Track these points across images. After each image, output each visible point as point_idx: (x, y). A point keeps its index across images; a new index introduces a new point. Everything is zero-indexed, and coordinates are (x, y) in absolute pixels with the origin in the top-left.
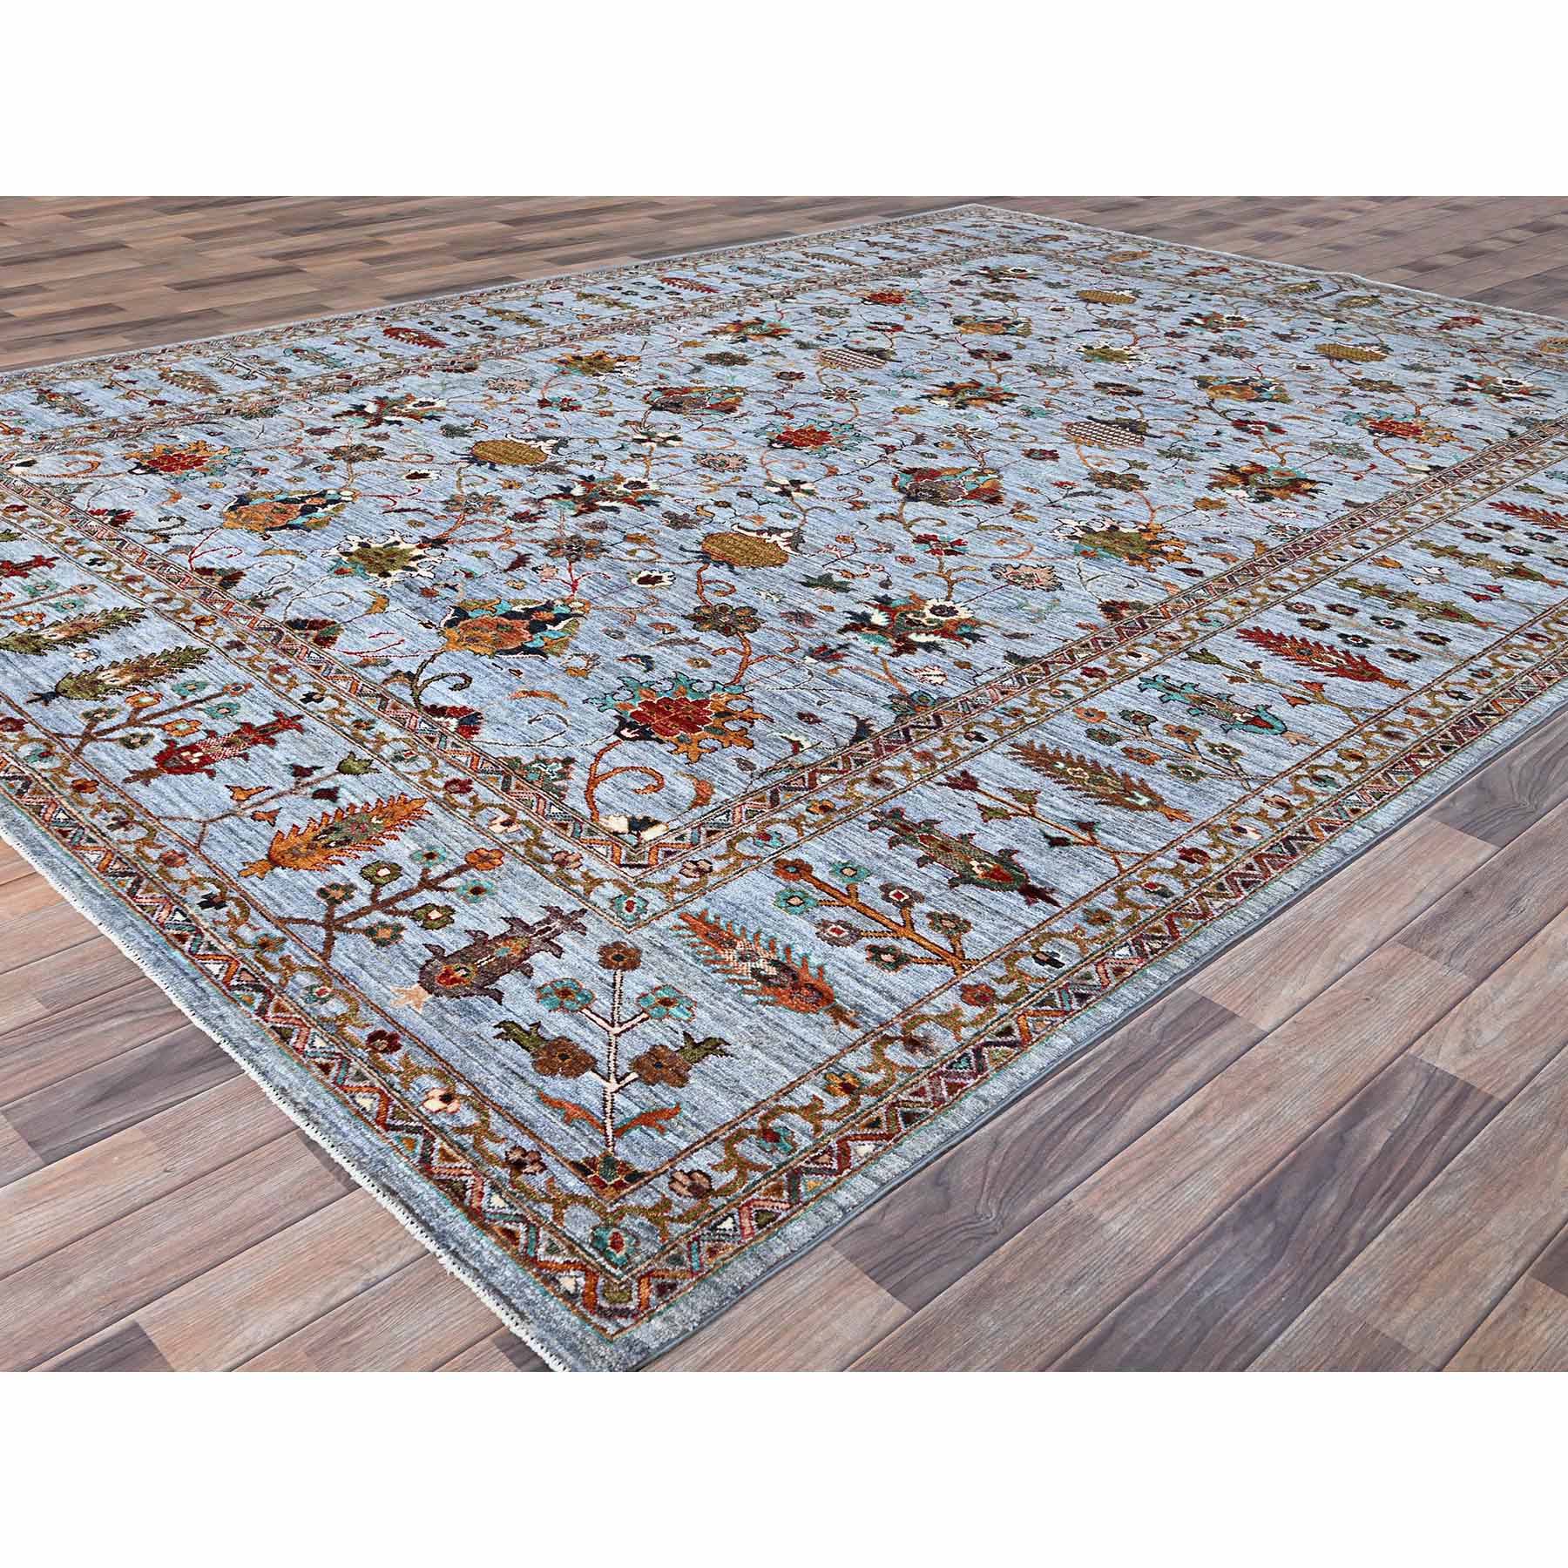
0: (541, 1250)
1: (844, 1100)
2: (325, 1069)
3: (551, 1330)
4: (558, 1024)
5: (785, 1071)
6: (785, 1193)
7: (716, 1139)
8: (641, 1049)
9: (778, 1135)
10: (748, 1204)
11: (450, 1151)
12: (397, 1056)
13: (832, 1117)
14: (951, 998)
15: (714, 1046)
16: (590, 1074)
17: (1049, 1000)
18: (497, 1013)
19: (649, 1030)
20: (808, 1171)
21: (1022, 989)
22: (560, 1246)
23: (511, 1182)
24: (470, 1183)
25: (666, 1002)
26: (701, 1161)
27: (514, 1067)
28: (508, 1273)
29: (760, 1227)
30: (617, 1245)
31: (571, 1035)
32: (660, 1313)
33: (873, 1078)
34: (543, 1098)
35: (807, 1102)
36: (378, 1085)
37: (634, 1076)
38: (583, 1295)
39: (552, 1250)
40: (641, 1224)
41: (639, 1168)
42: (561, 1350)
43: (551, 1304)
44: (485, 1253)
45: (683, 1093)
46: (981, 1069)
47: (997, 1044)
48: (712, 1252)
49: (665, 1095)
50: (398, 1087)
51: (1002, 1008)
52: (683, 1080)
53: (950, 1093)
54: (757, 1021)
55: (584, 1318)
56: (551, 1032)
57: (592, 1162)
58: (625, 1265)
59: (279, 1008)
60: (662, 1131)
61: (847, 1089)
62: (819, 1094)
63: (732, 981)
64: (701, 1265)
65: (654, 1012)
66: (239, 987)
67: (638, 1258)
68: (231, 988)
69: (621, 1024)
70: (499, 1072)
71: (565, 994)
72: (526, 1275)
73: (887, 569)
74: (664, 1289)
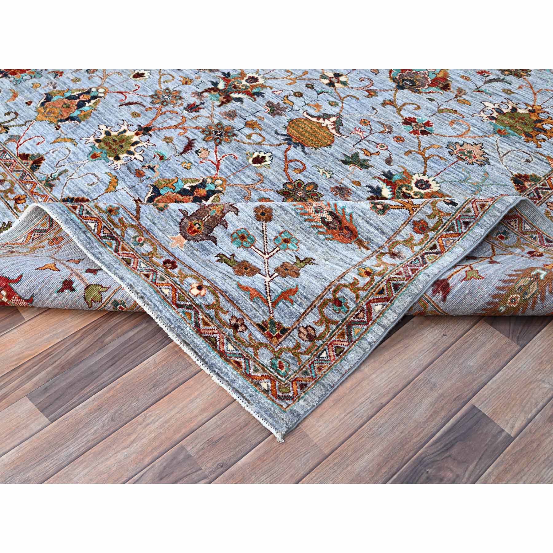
0: (252, 371)
1: (368, 279)
2: (147, 276)
3: (261, 408)
4: (242, 255)
5: (341, 268)
6: (346, 337)
7: (315, 306)
8: (278, 264)
9: (341, 302)
10: (331, 344)
11: (206, 319)
12: (176, 270)
13: (363, 289)
14: (408, 230)
15: (308, 261)
16: (258, 275)
17: (451, 228)
18: (215, 250)
19: (280, 256)
20: (355, 323)
21: (440, 221)
22: (259, 368)
23: (234, 337)
24: (217, 339)
25: (286, 241)
26: (311, 320)
27: (226, 273)
28: (240, 382)
29: (337, 355)
30: (281, 367)
31: (248, 260)
32: (302, 398)
33: (379, 269)
34: (240, 286)
35: (352, 281)
36: (170, 282)
37: (276, 274)
38: (271, 390)
39: (256, 370)
40: (290, 356)
41: (285, 326)
42: (266, 417)
43: (259, 395)
44: (230, 373)
45: (298, 280)
46: (425, 263)
47: (430, 253)
48: (320, 369)
49: (290, 282)
50: (179, 283)
51: (431, 234)
52: (298, 275)
53: (413, 273)
54: (326, 249)
55: (273, 401)
56: (240, 259)
57: (265, 323)
58: (285, 375)
59: (123, 249)
60: (292, 302)
61: (368, 274)
62: (357, 277)
63: (313, 226)
64: (316, 375)
65: (281, 246)
66: (104, 237)
67: (290, 373)
68: (101, 237)
69: (268, 254)
70: (220, 275)
71: (243, 238)
72: (247, 383)
73: (389, 148)
74: (302, 387)
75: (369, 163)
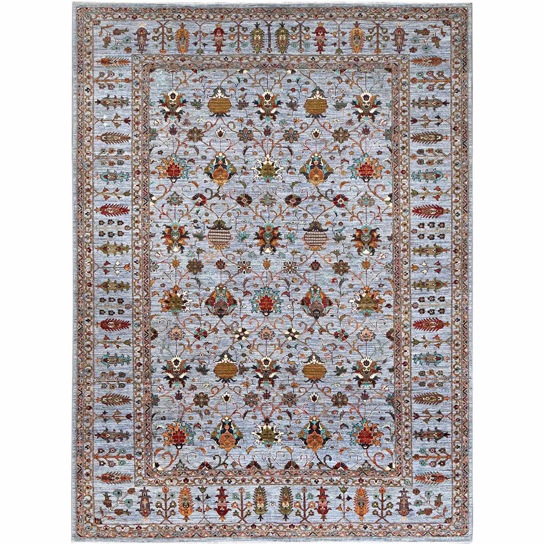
1: (459, 490)
2: (409, 535)
4: (423, 508)
5: (450, 492)
6: (465, 507)
7: (453, 507)
8: (434, 503)
9: (457, 501)
10: (463, 512)
11: (433, 532)
12: (413, 527)
13: (460, 494)
14: (454, 464)
15: (440, 496)
16: (433, 511)
17: (464, 455)
18: (415, 512)
19: (431, 499)
20: (464, 503)
21: (460, 456)
23: (442, 530)
24: (439, 534)
25: (429, 494)
26: (454, 511)
27: (425, 517)
29: (467, 513)
30: (458, 527)
32: (469, 530)
33: (458, 484)
34: (432, 518)
35: (456, 494)
36: (416, 532)
37: (437, 507)
38: (461, 534)
39: (453, 533)
40: (457, 523)
41: (450, 517)
43: (460, 538)
44: (449, 539)
45: (444, 504)
48: (466, 520)
50: (418, 530)
51: (460, 460)
52: (442, 503)
54: (440, 487)
55: (464, 536)
57: (445, 521)
58: (461, 528)
59: (394, 533)
60: (447, 511)
61: (458, 488)
63: (431, 484)
66: (387, 535)
69: (428, 501)
71: (418, 503)
72: (455, 537)
73: (344, 355)
74: (466, 527)
75: (345, 368)
